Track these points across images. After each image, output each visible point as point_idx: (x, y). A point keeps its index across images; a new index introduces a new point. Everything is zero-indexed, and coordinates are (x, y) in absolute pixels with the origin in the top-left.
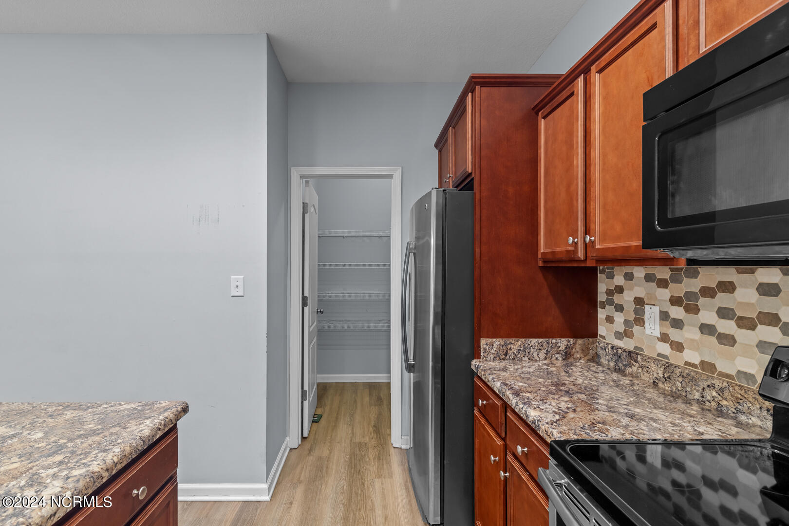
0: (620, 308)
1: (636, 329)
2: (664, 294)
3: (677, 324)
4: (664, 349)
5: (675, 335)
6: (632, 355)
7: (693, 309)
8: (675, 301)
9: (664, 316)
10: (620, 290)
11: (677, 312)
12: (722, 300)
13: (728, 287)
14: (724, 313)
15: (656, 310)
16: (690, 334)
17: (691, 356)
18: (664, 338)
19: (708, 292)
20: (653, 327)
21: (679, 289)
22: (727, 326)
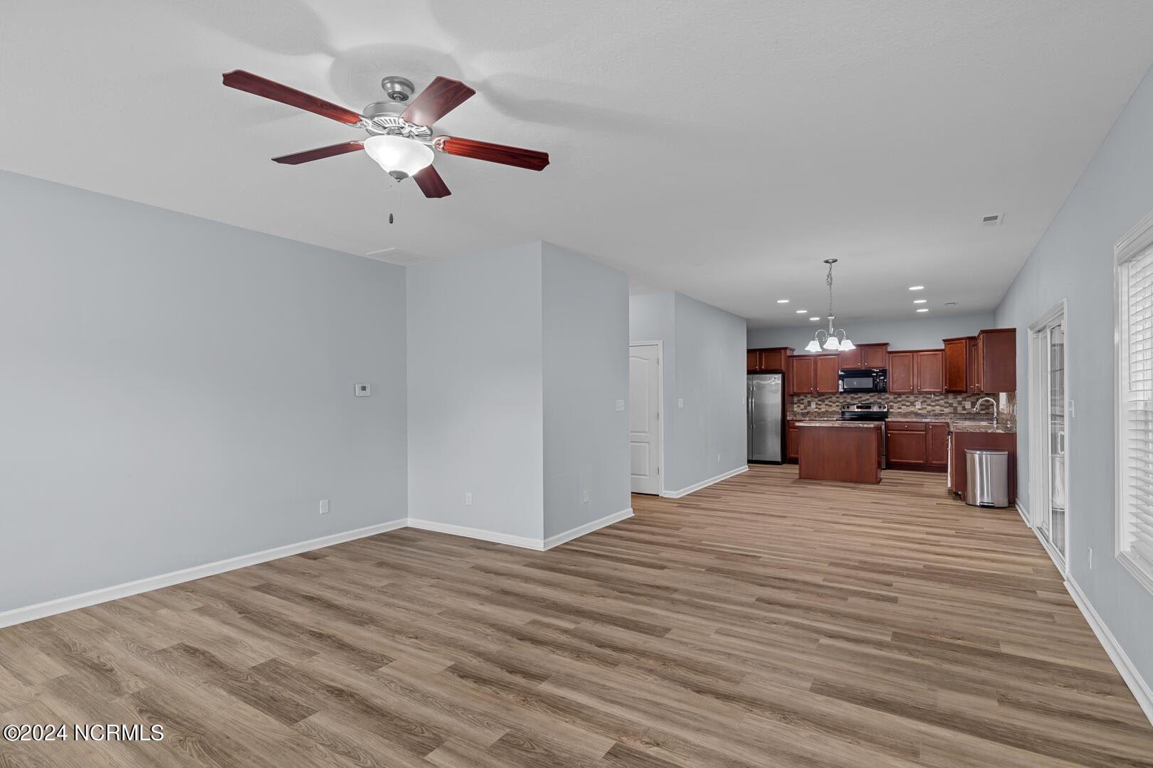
0: (803, 404)
1: (808, 408)
2: (817, 400)
3: (820, 405)
4: (817, 410)
5: (819, 407)
6: (808, 413)
7: (823, 401)
8: (819, 401)
9: (817, 404)
10: (803, 400)
11: (820, 403)
12: (830, 399)
13: (831, 398)
14: (830, 402)
15: (814, 403)
16: (824, 406)
17: (824, 410)
18: (816, 408)
19: (827, 399)
20: (813, 405)
21: (820, 398)
22: (831, 404)
